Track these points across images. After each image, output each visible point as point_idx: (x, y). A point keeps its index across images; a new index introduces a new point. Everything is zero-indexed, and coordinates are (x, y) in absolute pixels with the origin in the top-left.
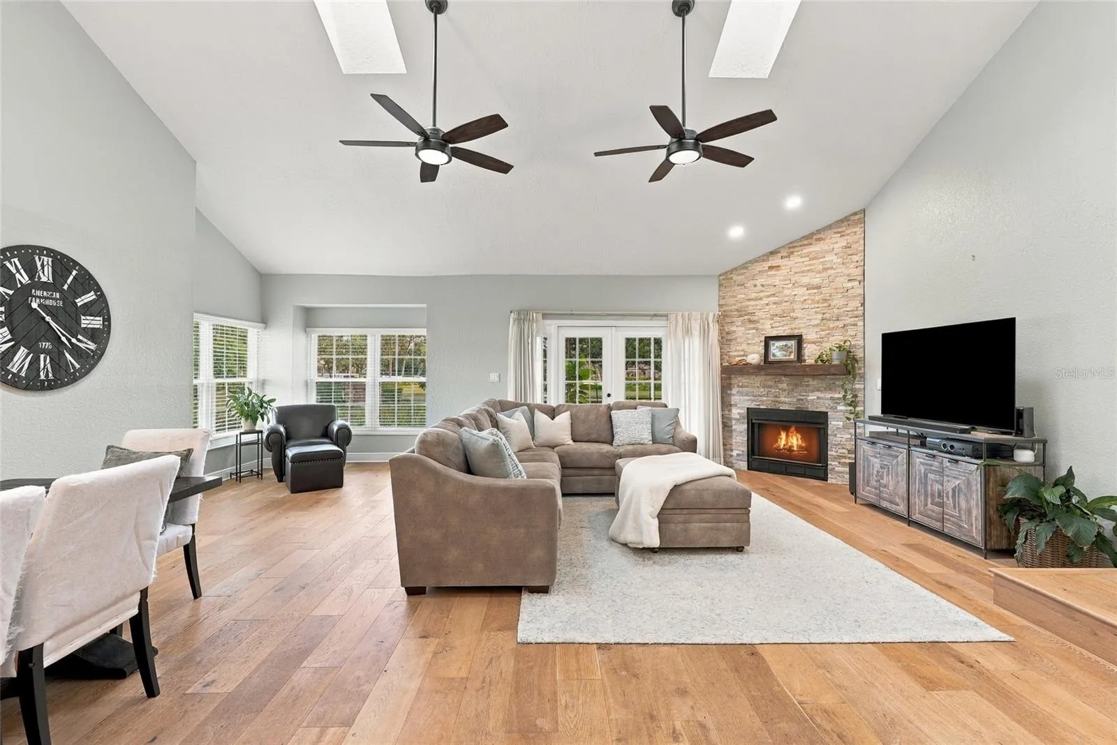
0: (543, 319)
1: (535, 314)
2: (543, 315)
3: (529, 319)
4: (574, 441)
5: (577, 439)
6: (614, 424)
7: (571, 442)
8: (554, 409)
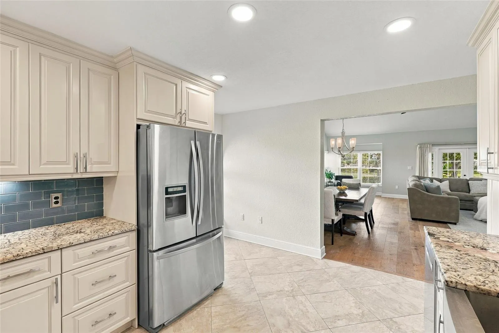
0: (432, 146)
1: (428, 145)
2: (432, 145)
3: (426, 147)
4: (451, 191)
5: (452, 190)
6: (470, 186)
7: (450, 191)
8: (441, 180)
